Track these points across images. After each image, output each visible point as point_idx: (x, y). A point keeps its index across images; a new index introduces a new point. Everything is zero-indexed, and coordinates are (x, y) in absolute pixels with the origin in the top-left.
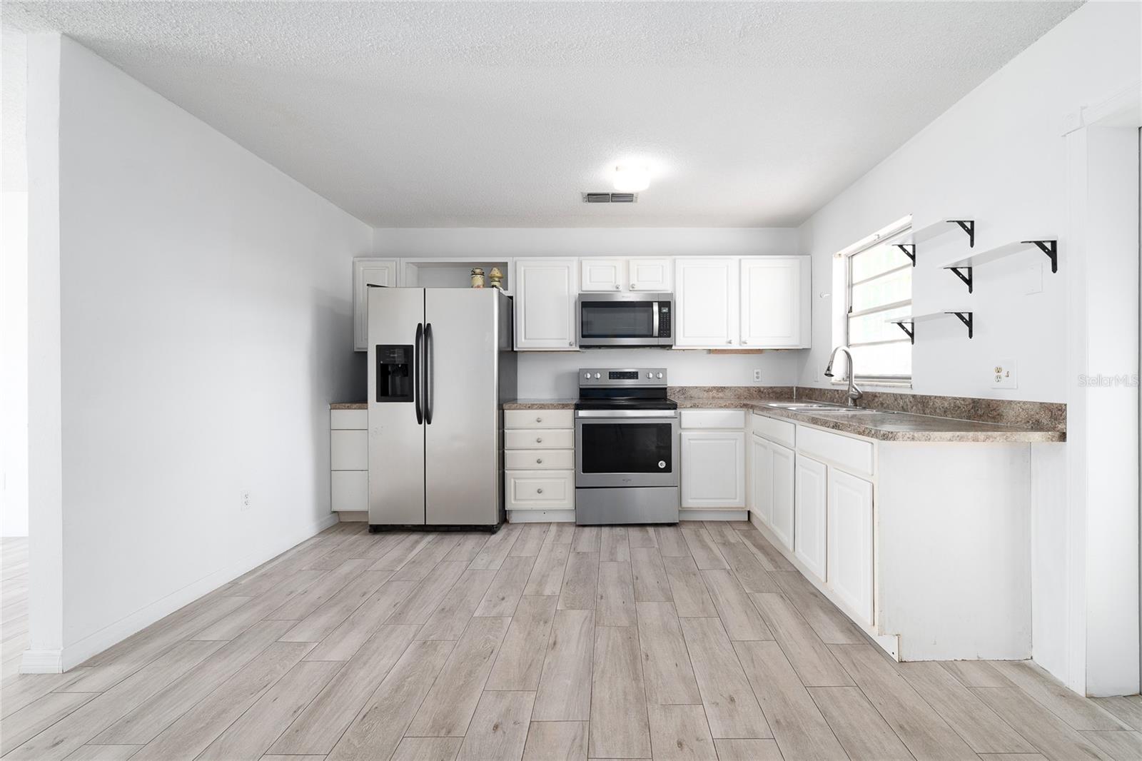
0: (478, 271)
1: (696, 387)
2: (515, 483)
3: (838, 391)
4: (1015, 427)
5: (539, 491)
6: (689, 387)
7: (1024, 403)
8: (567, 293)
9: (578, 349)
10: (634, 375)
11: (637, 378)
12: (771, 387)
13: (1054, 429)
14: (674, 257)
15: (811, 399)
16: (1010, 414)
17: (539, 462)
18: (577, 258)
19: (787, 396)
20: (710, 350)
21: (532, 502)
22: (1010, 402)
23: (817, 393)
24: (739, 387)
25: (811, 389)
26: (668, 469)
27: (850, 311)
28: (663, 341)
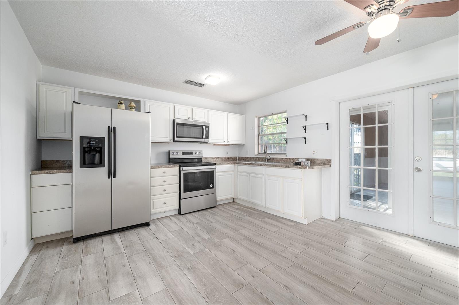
0: (122, 102)
1: (210, 157)
2: (153, 201)
3: (258, 158)
4: (319, 165)
5: (165, 203)
6: (208, 157)
7: (321, 159)
8: (168, 119)
9: (173, 142)
10: (191, 153)
11: (192, 154)
12: (231, 157)
13: (328, 165)
14: (208, 110)
15: (246, 160)
16: (317, 162)
17: (165, 191)
18: (172, 104)
19: (236, 160)
20: (214, 144)
21: (161, 209)
22: (317, 159)
23: (249, 158)
24: (223, 157)
25: (245, 157)
26: (213, 187)
27: (259, 134)
28: (206, 140)
